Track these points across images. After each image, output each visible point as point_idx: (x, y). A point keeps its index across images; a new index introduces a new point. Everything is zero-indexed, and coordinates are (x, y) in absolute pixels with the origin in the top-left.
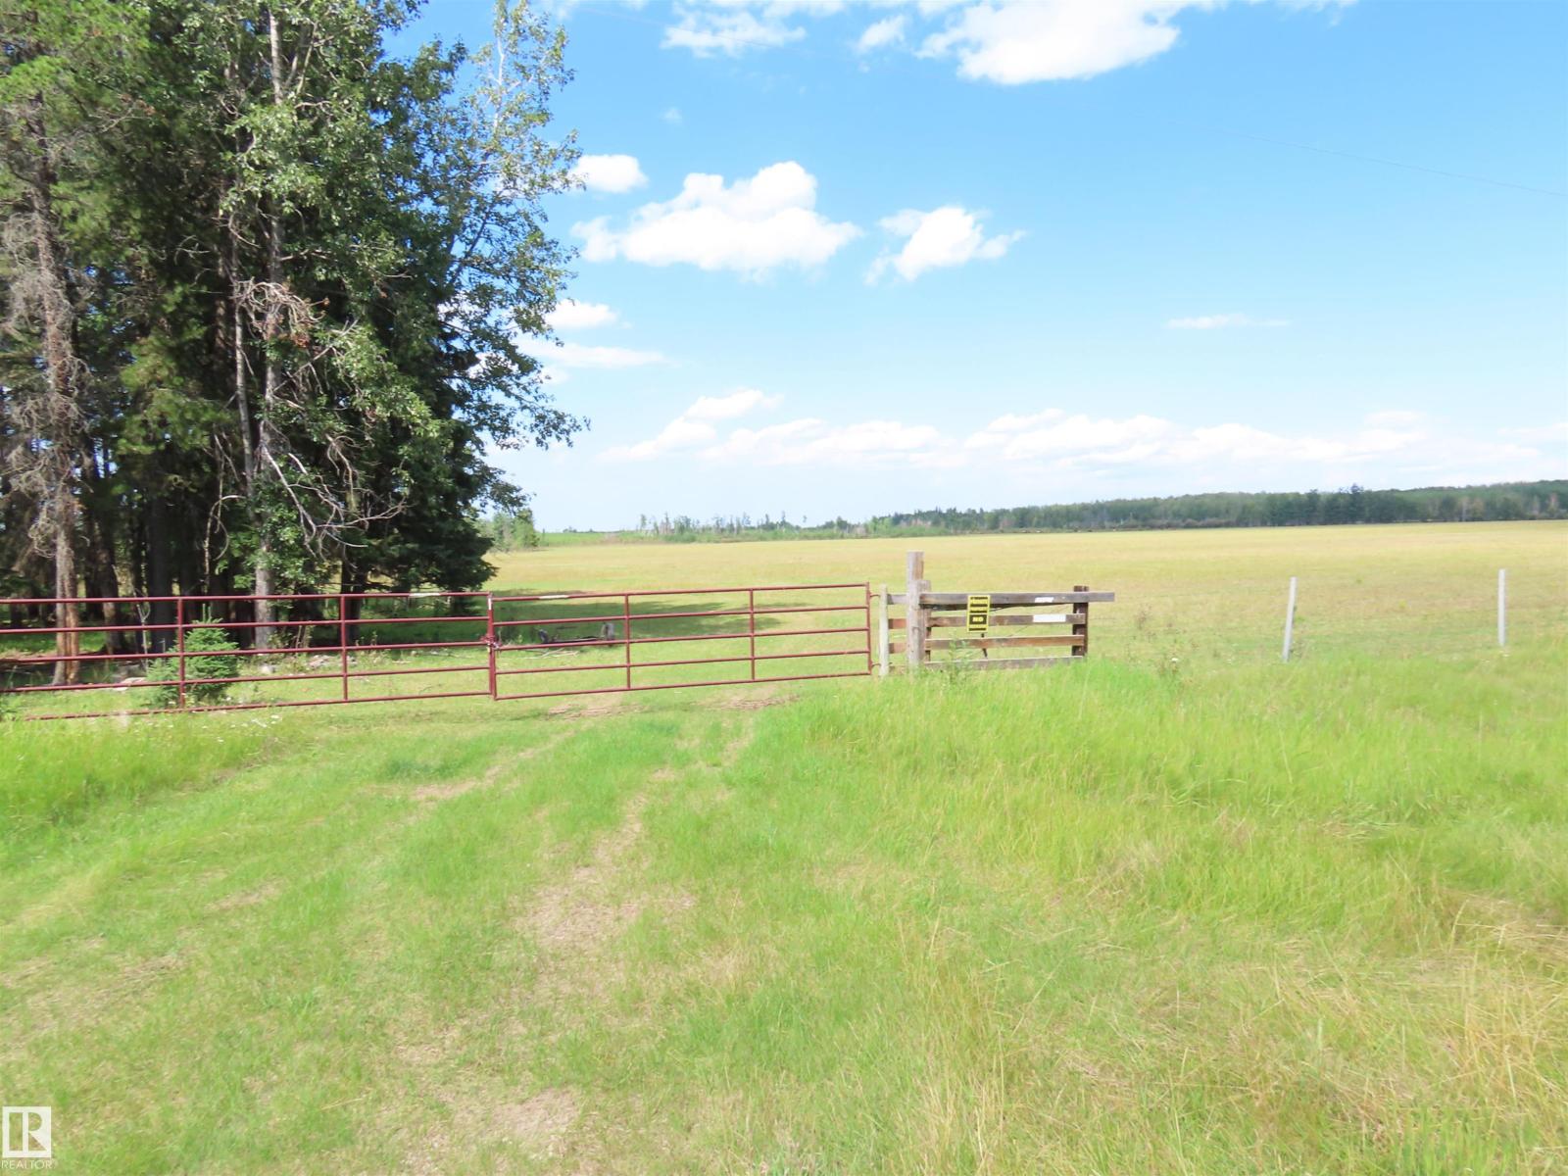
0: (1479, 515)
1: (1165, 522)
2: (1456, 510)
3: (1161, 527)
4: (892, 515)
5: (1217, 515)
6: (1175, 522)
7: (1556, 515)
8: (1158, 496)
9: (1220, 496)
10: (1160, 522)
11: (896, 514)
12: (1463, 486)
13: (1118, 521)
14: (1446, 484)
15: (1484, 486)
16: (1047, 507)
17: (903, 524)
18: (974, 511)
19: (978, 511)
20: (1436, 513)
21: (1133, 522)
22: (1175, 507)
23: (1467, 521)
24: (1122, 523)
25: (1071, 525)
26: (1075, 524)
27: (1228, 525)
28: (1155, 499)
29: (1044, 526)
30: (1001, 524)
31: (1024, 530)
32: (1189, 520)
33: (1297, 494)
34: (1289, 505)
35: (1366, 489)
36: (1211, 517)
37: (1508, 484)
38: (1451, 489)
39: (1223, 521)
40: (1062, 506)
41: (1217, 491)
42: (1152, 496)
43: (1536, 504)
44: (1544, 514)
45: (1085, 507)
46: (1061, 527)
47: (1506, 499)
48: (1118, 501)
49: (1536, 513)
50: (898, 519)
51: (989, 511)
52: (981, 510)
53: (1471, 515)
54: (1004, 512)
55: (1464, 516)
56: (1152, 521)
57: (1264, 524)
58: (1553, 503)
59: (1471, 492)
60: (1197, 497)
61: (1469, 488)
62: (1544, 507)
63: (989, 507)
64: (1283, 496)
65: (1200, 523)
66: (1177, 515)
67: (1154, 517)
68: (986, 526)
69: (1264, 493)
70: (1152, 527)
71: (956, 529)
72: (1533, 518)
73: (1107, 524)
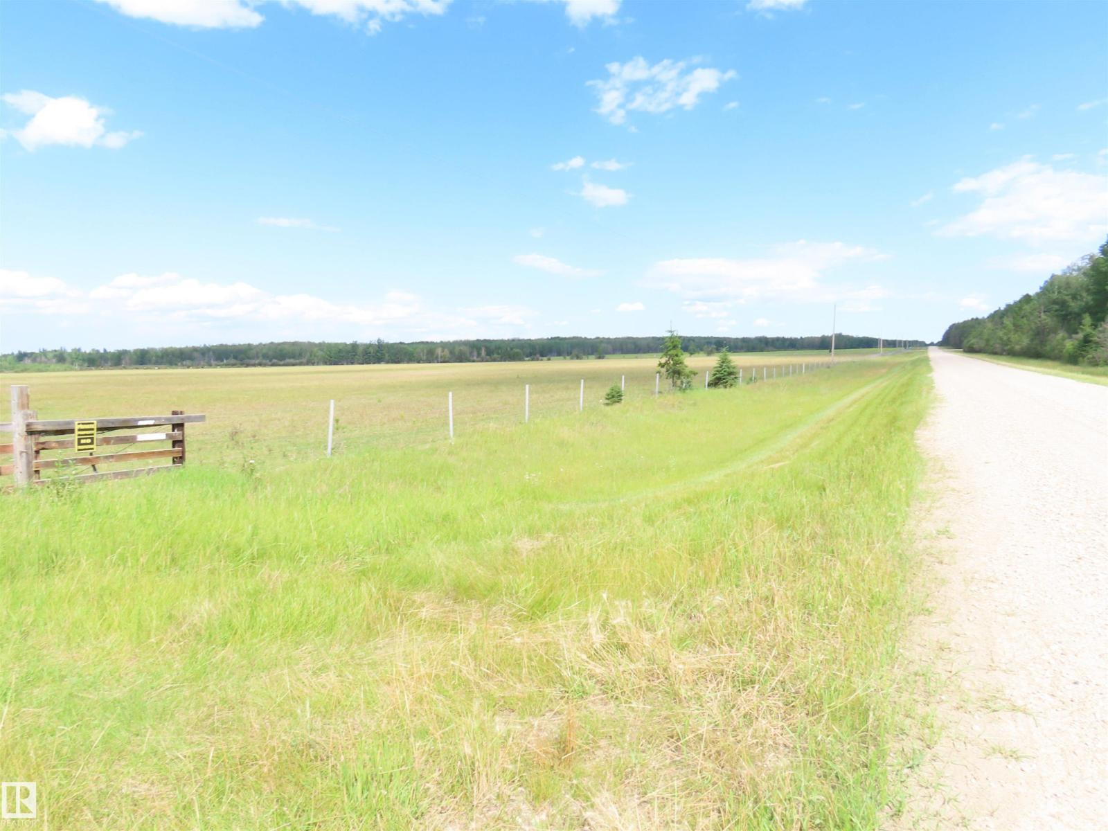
0: (446, 359)
1: (257, 362)
2: (435, 356)
3: (254, 365)
4: (16, 352)
5: (293, 357)
6: (264, 361)
7: (485, 360)
8: (251, 343)
9: (295, 344)
10: (253, 362)
11: (20, 353)
12: (439, 341)
13: (222, 361)
14: (429, 340)
15: (449, 342)
16: (163, 349)
17: (27, 361)
18: (98, 351)
19: (102, 351)
20: (425, 358)
21: (233, 361)
22: (264, 351)
23: (441, 362)
24: (225, 361)
25: (184, 363)
26: (188, 362)
27: (301, 364)
28: (249, 345)
29: (161, 364)
30: (123, 362)
31: (145, 366)
32: (274, 361)
33: (345, 344)
34: (340, 351)
35: (386, 341)
36: (290, 358)
37: (461, 341)
38: (432, 343)
39: (298, 361)
40: (176, 349)
41: (292, 340)
42: (247, 343)
43: (475, 353)
44: (479, 359)
45: (195, 349)
46: (176, 365)
47: (460, 350)
48: (222, 345)
49: (475, 358)
50: (21, 357)
51: (112, 351)
52: (105, 350)
53: (443, 359)
54: (125, 352)
55: (439, 360)
56: (247, 361)
57: (325, 363)
58: (483, 353)
59: (444, 345)
60: (279, 344)
61: (442, 342)
62: (479, 355)
63: (112, 348)
64: (336, 345)
65: (282, 363)
66: (265, 356)
67: (249, 358)
68: (110, 364)
69: (324, 343)
70: (248, 365)
71: (81, 366)
72: (474, 361)
73: (212, 362)
